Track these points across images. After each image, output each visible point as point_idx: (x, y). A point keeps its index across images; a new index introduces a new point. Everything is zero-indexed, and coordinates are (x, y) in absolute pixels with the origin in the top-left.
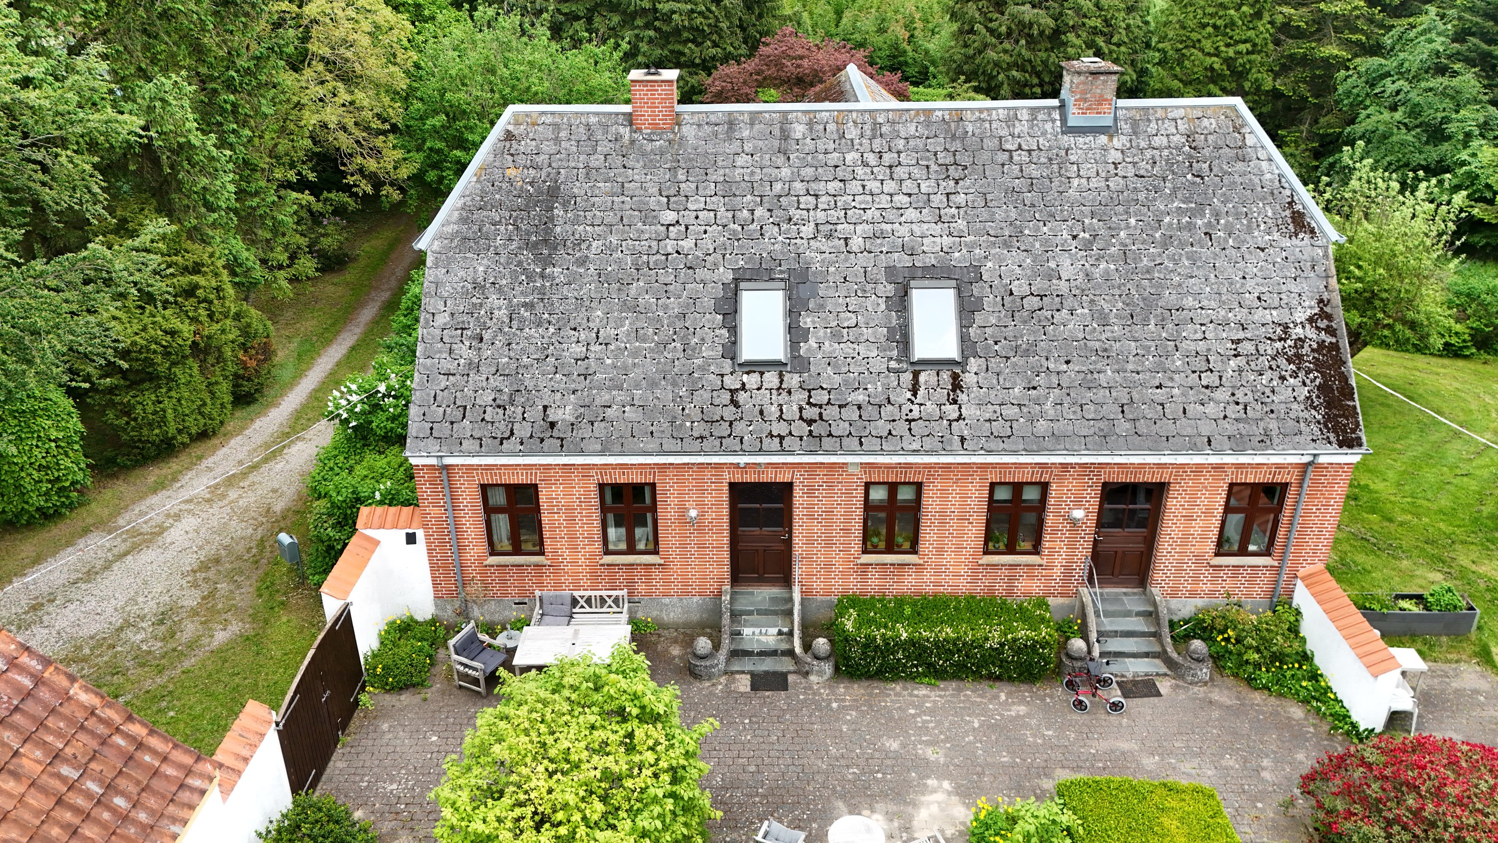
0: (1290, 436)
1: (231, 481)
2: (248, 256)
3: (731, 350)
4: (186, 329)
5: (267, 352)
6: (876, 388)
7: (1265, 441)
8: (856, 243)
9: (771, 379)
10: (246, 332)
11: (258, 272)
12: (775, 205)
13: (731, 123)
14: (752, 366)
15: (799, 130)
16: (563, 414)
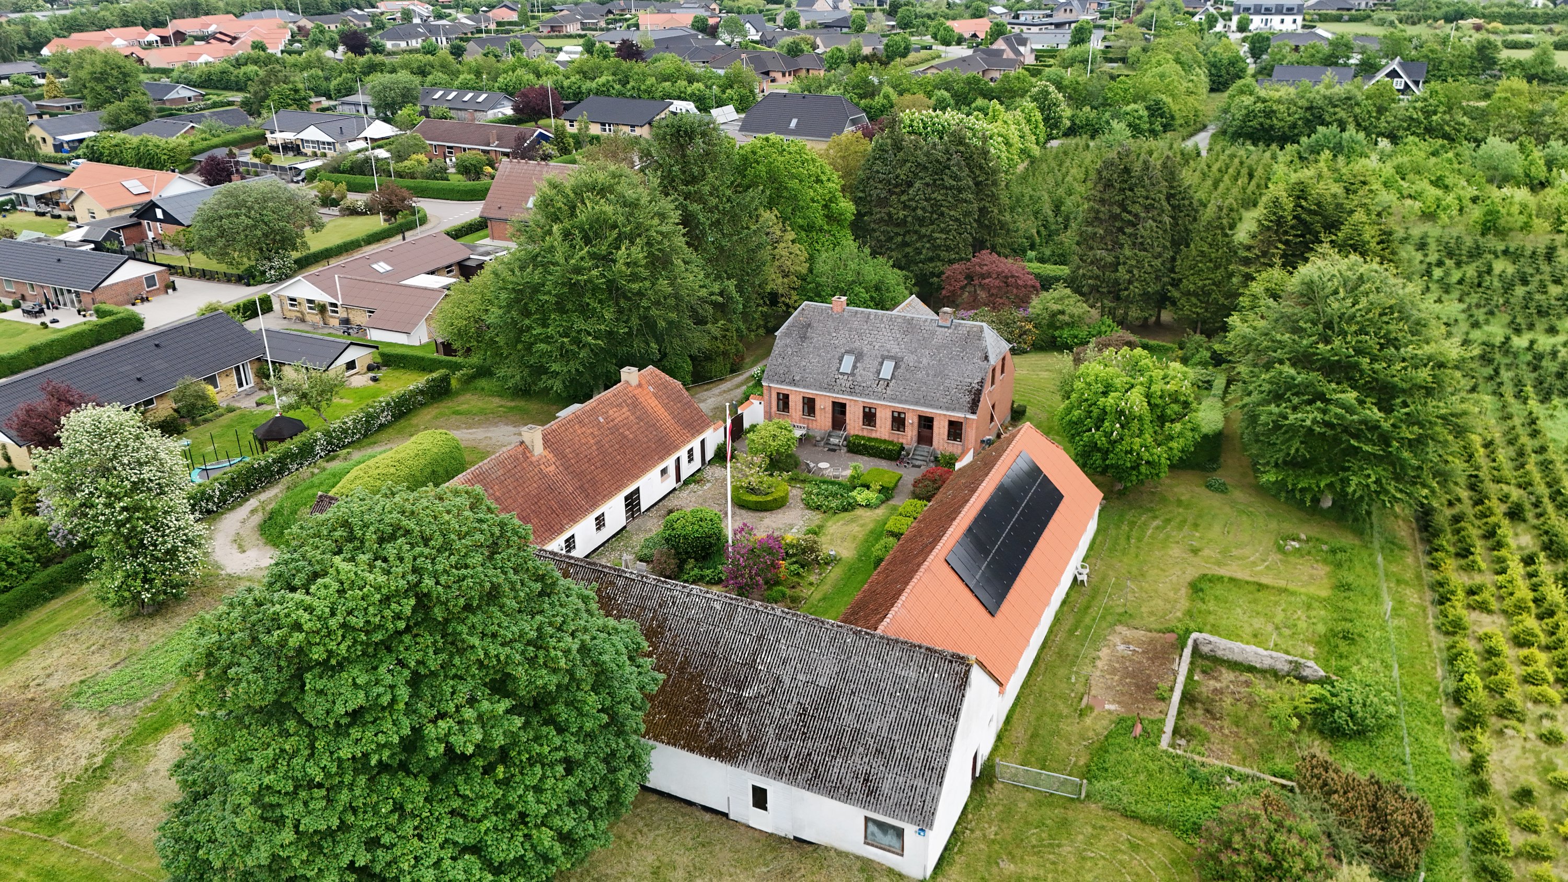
0: (960, 410)
1: (724, 392)
2: (743, 327)
3: (838, 370)
4: (722, 347)
5: (743, 358)
6: (869, 383)
7: (954, 410)
8: (877, 347)
9: (846, 377)
10: (737, 350)
11: (745, 332)
12: (860, 335)
13: (856, 312)
14: (842, 374)
15: (872, 317)
16: (797, 378)
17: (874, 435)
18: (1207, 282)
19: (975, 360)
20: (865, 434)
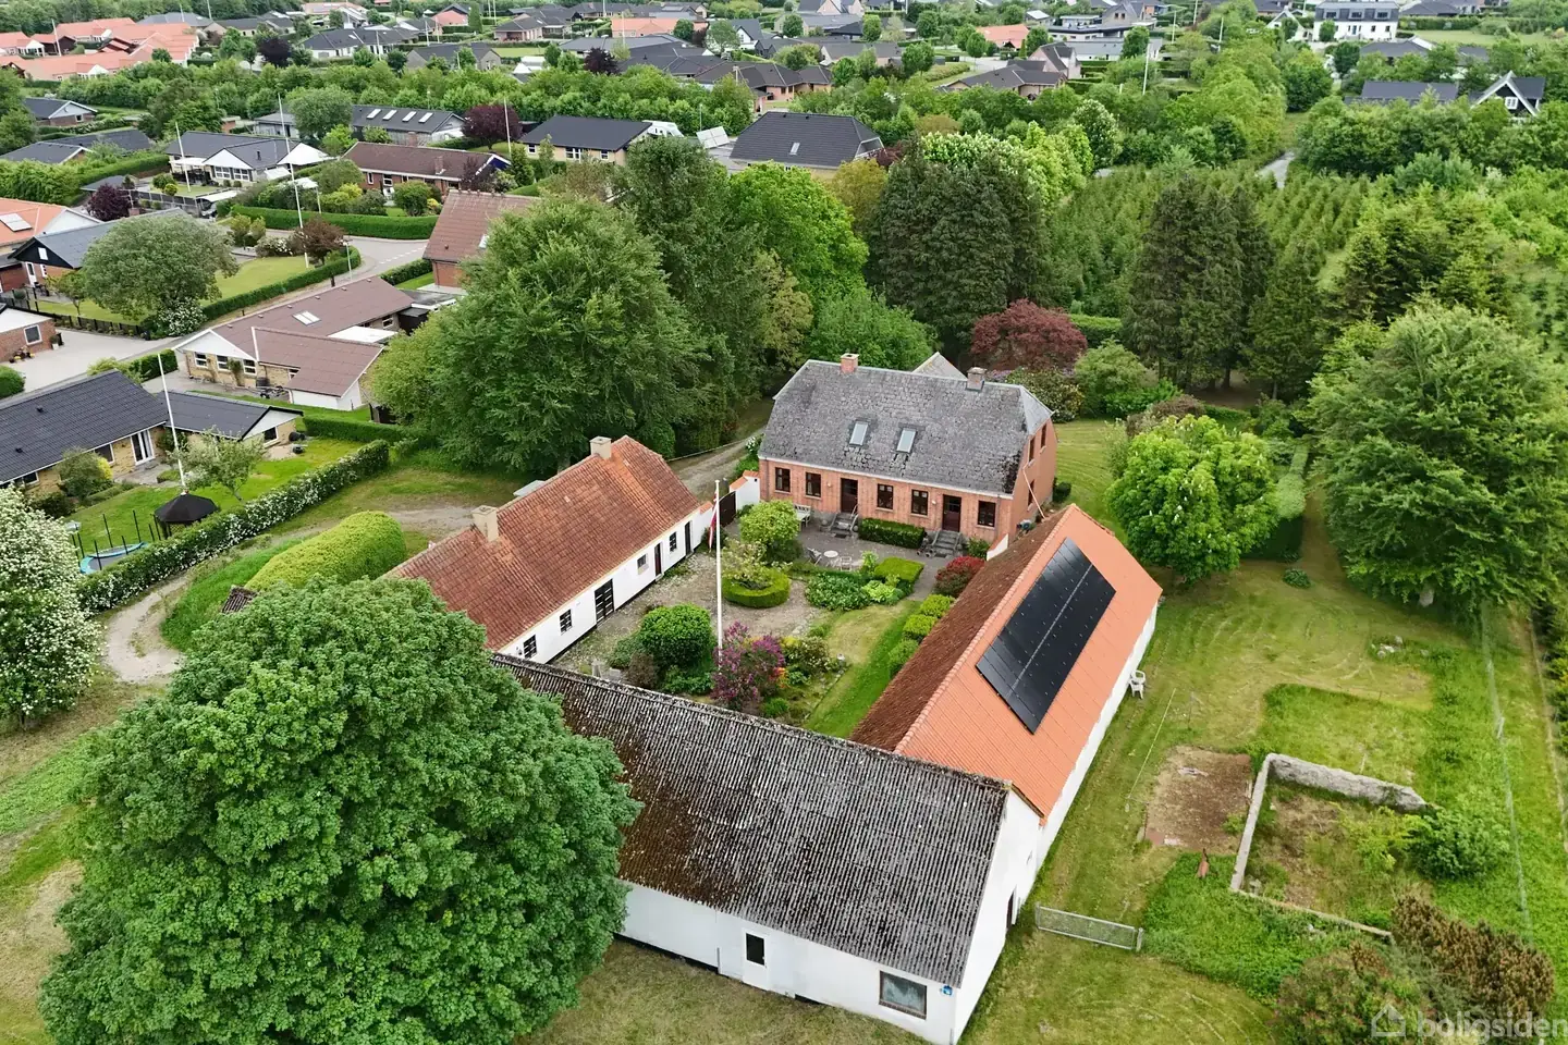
0: (994, 489)
1: (713, 466)
3: (848, 441)
4: (710, 414)
5: (735, 427)
6: (885, 457)
7: (985, 488)
8: (894, 414)
9: (857, 449)
10: (728, 418)
11: (738, 396)
12: (874, 400)
13: (870, 373)
14: (854, 446)
15: (888, 378)
16: (799, 451)
17: (890, 519)
18: (1285, 337)
19: (1010, 430)
20: (880, 516)
